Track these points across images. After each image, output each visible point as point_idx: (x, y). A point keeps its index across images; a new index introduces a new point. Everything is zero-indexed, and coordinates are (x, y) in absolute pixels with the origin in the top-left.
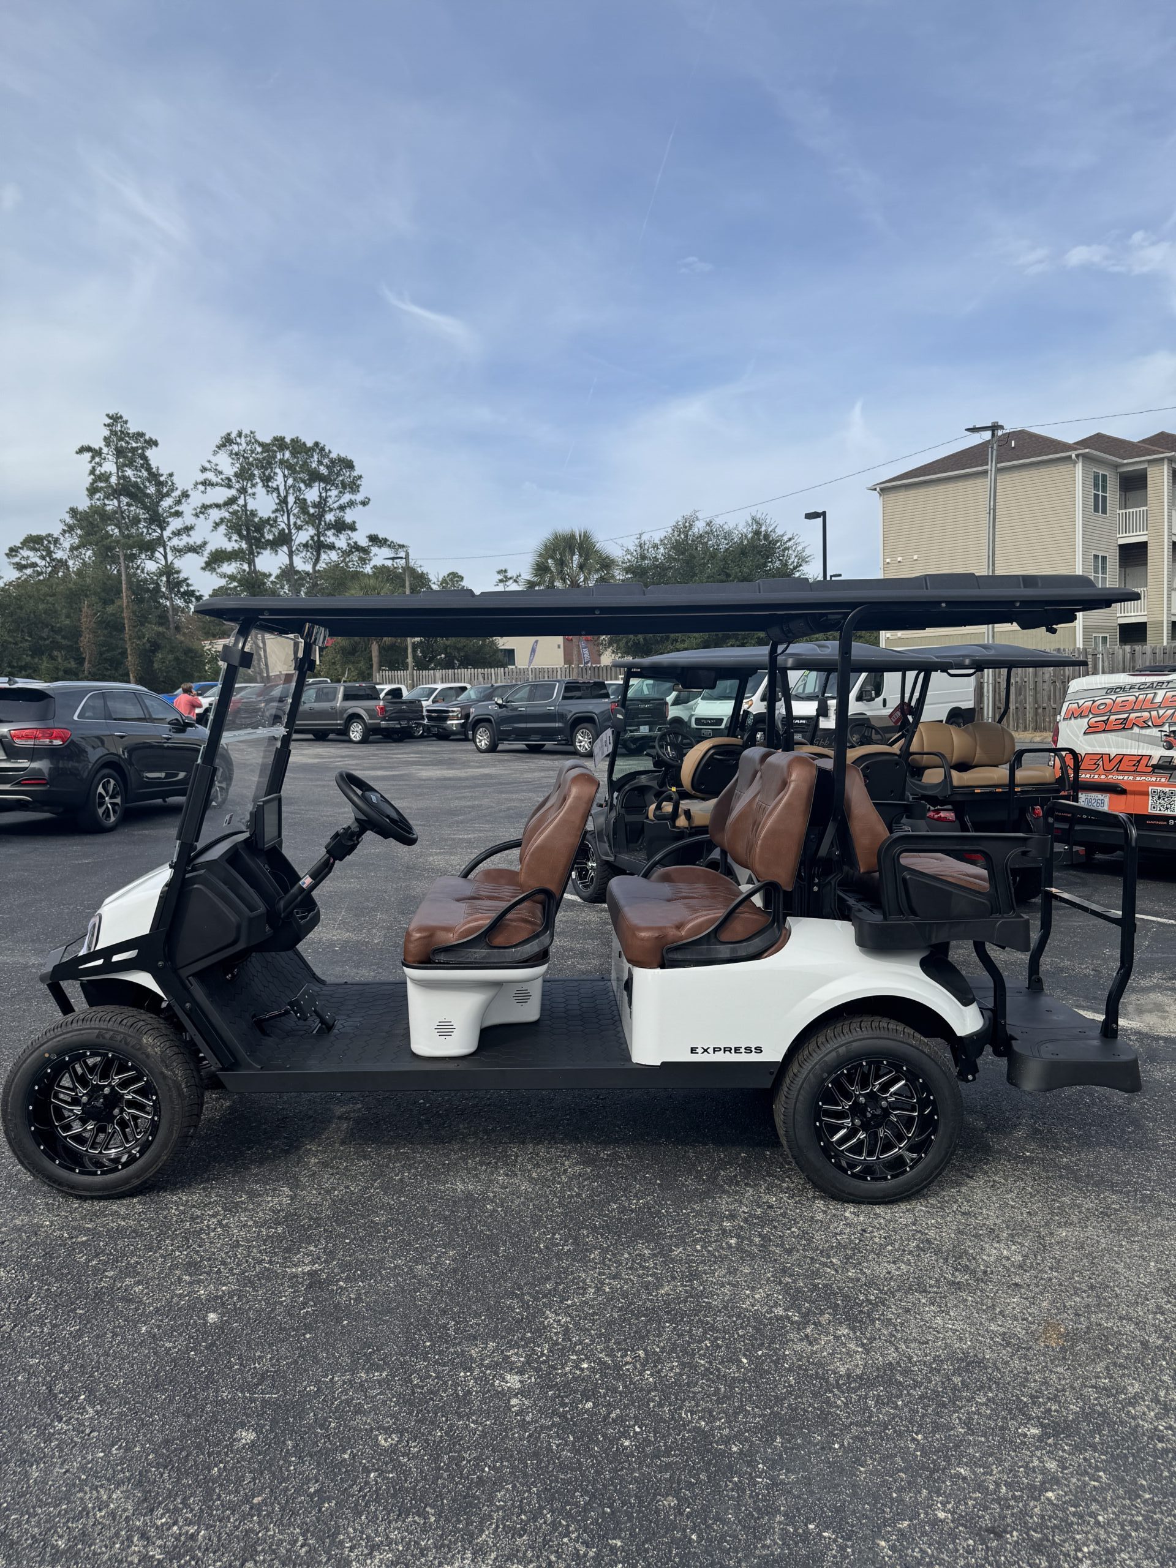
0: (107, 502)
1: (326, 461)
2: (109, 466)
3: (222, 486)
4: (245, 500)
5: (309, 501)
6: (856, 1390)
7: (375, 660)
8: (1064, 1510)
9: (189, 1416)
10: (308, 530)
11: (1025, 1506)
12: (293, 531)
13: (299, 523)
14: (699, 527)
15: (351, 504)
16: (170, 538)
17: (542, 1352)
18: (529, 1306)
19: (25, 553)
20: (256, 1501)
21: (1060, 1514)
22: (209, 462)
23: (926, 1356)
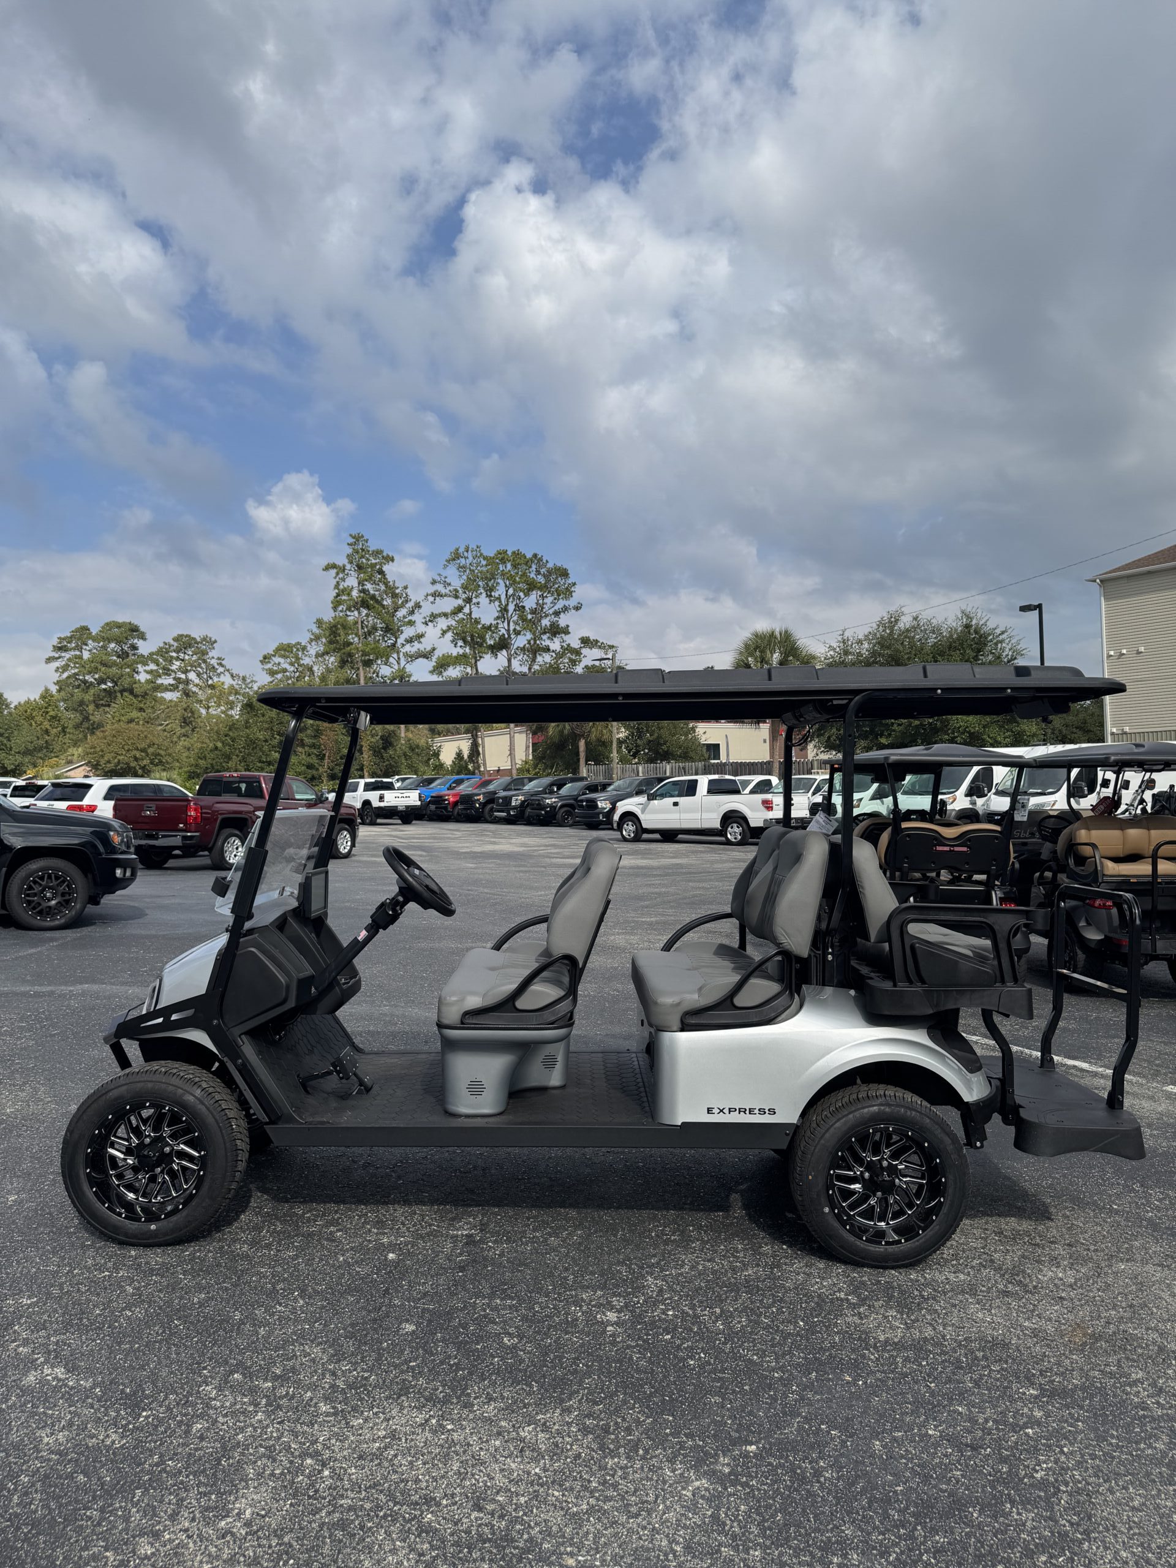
0: (349, 613)
1: (543, 571)
2: (352, 581)
3: (450, 596)
4: (470, 609)
5: (527, 609)
6: (889, 1351)
7: (582, 755)
8: (1036, 1441)
9: (370, 1311)
10: (525, 635)
11: (1004, 1435)
12: (512, 636)
13: (518, 628)
14: (905, 622)
15: (565, 609)
16: (403, 645)
17: (638, 1302)
18: (634, 1272)
19: (277, 660)
20: (411, 1364)
21: (1032, 1443)
22: (439, 575)
23: (959, 1335)
